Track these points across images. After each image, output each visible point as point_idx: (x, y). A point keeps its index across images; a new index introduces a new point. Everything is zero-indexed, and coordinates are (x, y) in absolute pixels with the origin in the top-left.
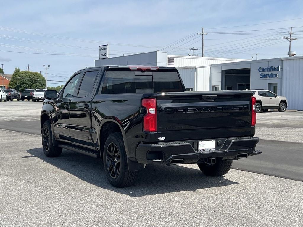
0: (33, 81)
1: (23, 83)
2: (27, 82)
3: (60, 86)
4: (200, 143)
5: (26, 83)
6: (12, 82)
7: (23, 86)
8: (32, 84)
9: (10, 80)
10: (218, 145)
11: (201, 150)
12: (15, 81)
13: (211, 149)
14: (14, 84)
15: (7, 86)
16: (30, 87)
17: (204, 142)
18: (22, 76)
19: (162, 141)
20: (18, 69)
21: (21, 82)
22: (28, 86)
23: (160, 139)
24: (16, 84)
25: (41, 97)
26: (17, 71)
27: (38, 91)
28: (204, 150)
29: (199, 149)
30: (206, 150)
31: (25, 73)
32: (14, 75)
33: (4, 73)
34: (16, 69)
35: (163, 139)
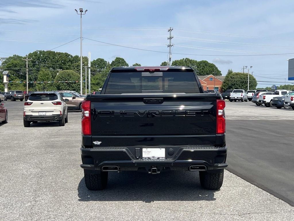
0: (243, 82)
1: (234, 84)
2: (238, 83)
3: (279, 87)
4: (144, 150)
5: (236, 84)
6: (224, 83)
7: (234, 87)
8: (242, 84)
9: (223, 81)
10: (168, 154)
11: (145, 158)
12: (227, 82)
13: (159, 158)
14: (226, 85)
15: (221, 87)
16: (241, 88)
17: (149, 149)
18: (234, 77)
19: (97, 146)
20: (231, 71)
21: (232, 83)
22: (239, 87)
23: (95, 143)
24: (228, 85)
25: (236, 98)
26: (230, 73)
27: (235, 92)
28: (149, 158)
29: (143, 157)
30: (153, 158)
31: (237, 74)
32: (226, 76)
33: (221, 75)
34: (229, 71)
35: (99, 143)
